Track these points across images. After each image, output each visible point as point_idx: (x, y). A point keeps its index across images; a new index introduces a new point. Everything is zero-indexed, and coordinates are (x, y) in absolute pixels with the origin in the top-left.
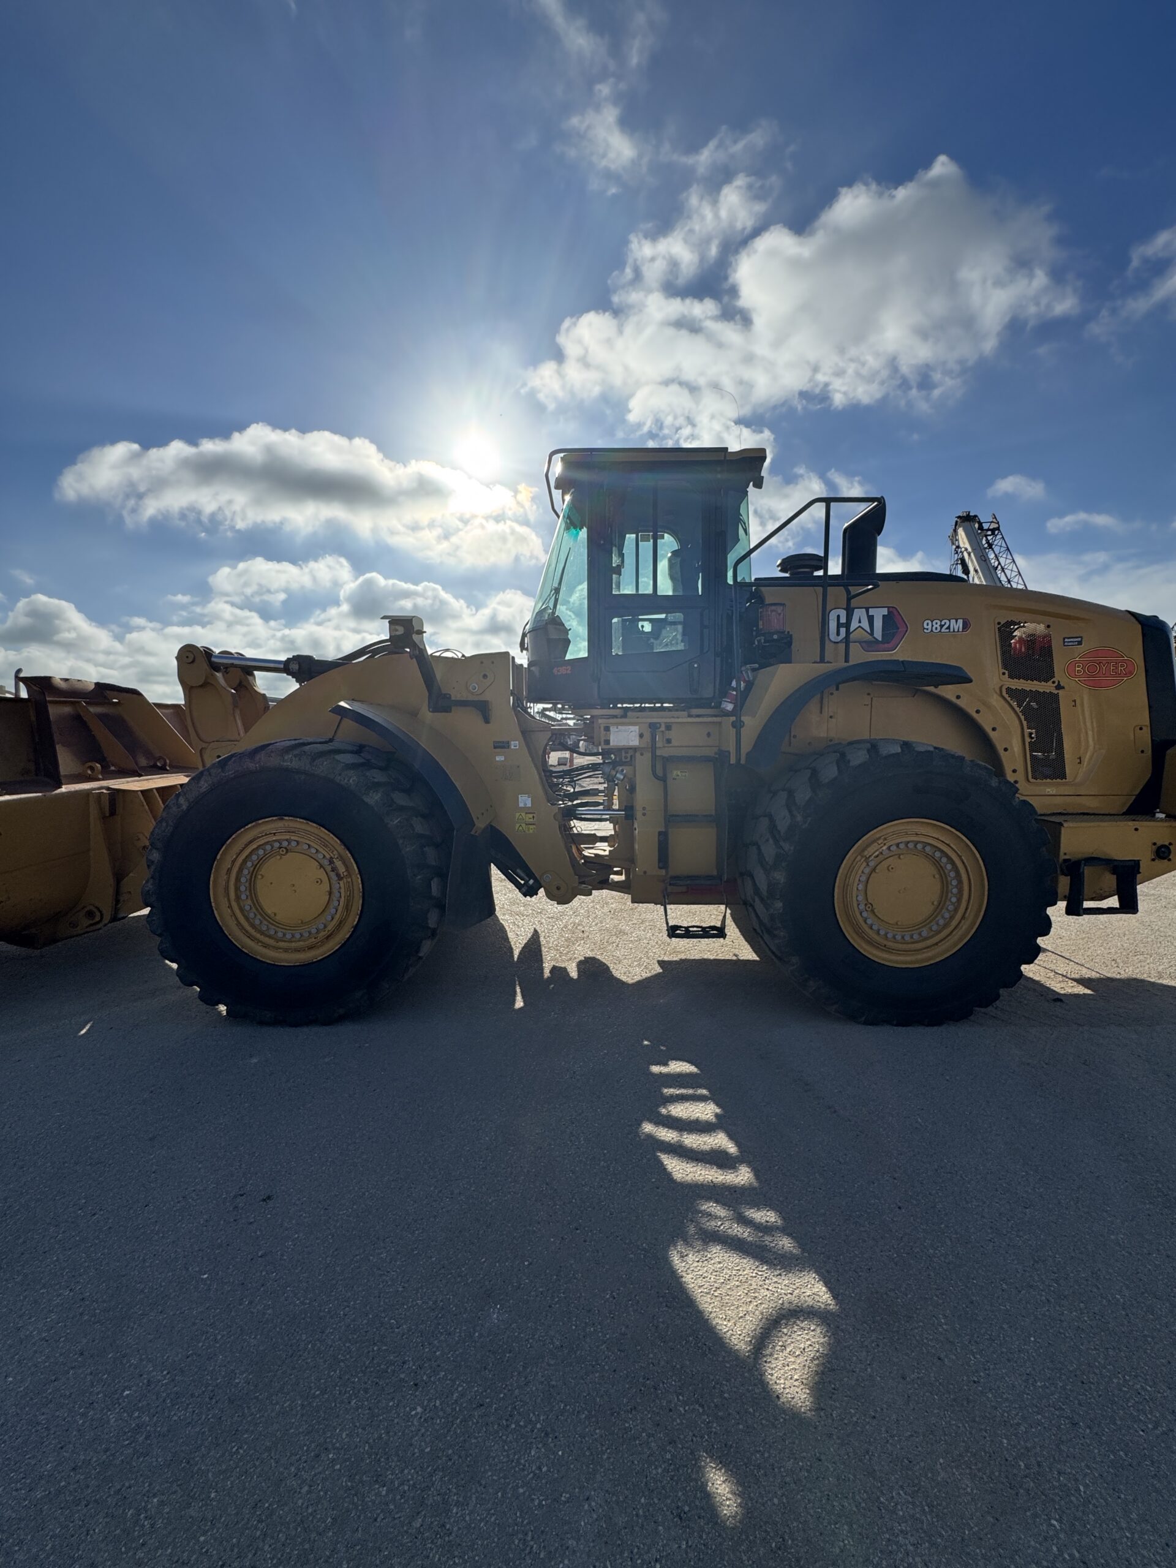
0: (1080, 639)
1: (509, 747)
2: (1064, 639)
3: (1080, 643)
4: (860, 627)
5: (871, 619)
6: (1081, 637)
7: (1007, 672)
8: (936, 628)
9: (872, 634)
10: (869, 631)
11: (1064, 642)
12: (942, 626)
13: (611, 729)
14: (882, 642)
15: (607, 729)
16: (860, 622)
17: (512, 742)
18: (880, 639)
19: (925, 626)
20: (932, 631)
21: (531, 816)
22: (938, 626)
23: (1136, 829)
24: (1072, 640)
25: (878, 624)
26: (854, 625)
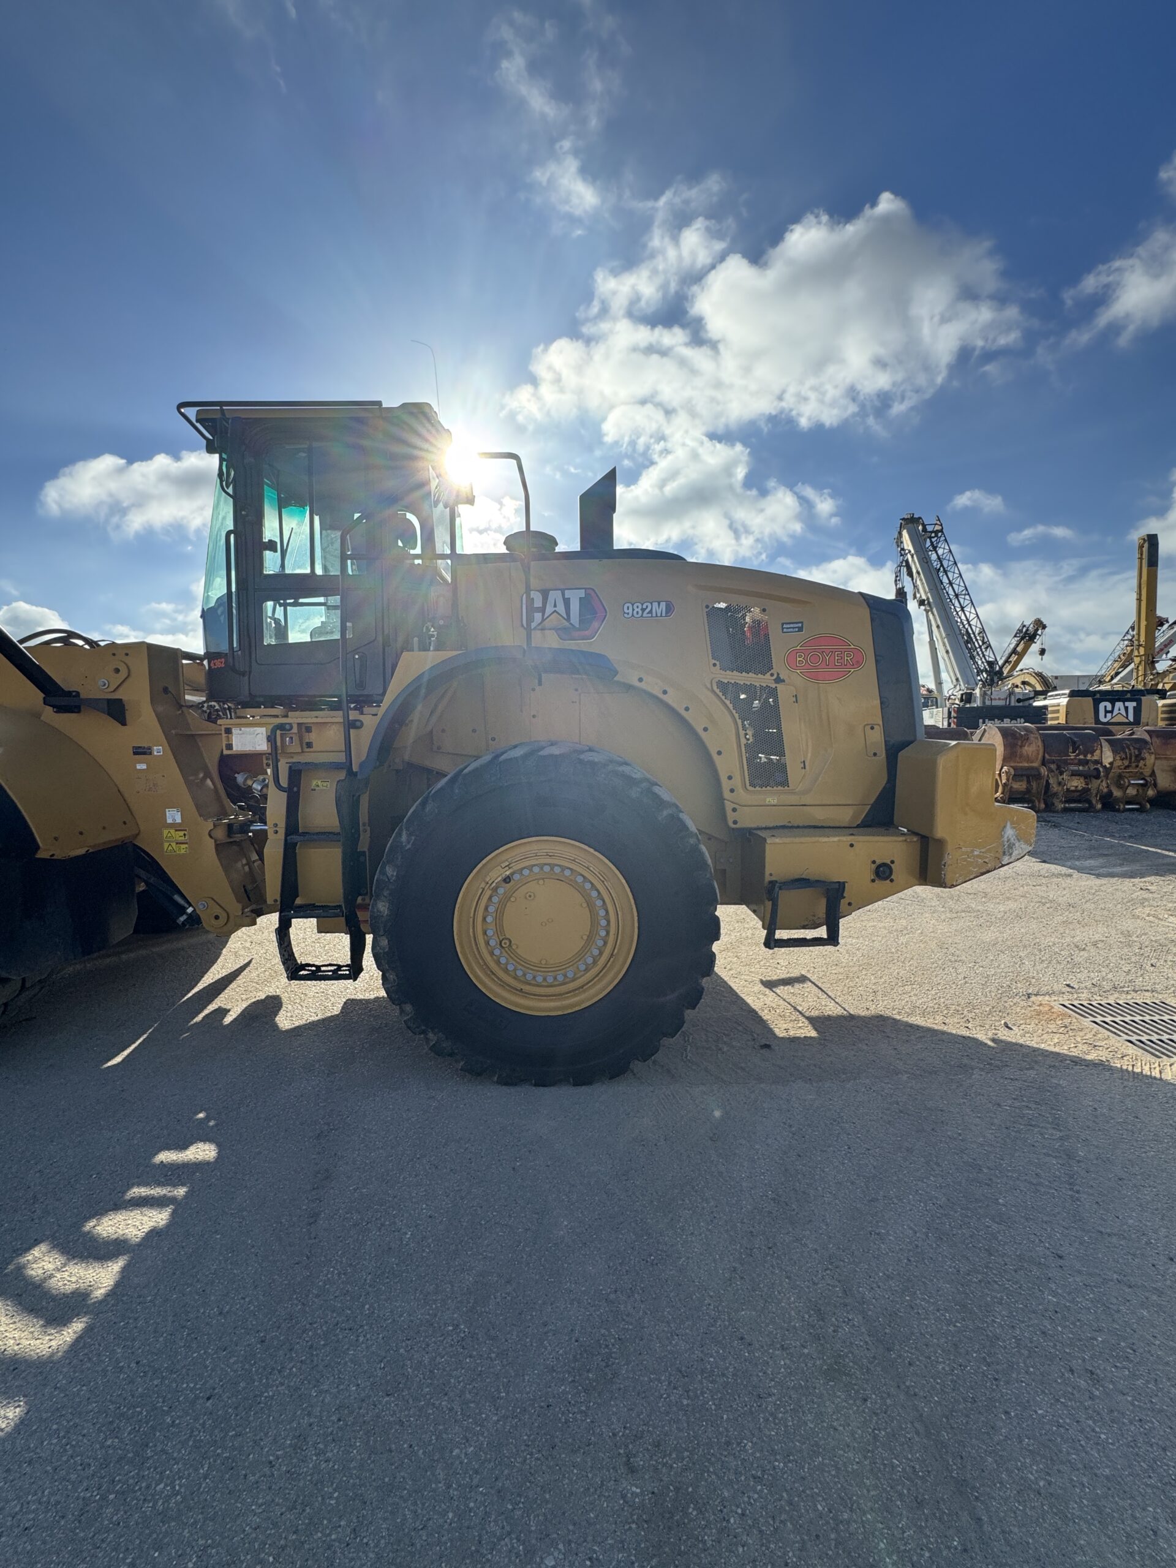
0: (800, 625)
1: (151, 753)
2: (783, 624)
3: (800, 629)
4: (555, 611)
5: (567, 602)
6: (802, 623)
7: (718, 663)
8: (637, 613)
9: (568, 619)
10: (565, 616)
11: (783, 629)
12: (643, 610)
13: (234, 731)
14: (579, 630)
15: (228, 731)
16: (555, 606)
17: (155, 748)
18: (577, 626)
19: (626, 611)
20: (633, 615)
21: (182, 833)
22: (639, 610)
23: (852, 845)
24: (792, 626)
25: (575, 607)
26: (549, 609)
